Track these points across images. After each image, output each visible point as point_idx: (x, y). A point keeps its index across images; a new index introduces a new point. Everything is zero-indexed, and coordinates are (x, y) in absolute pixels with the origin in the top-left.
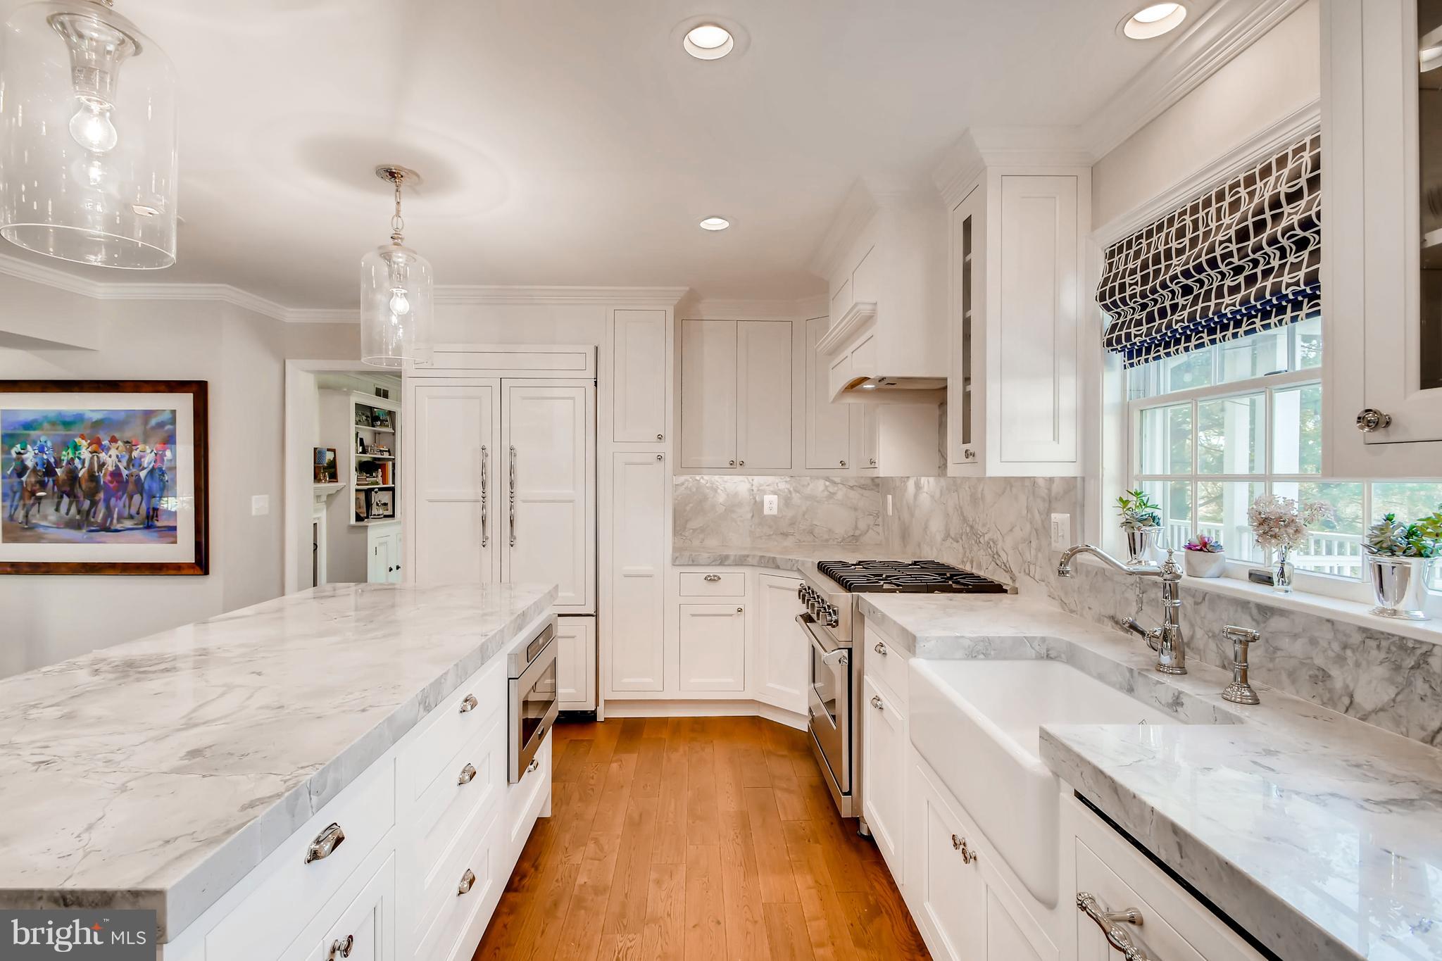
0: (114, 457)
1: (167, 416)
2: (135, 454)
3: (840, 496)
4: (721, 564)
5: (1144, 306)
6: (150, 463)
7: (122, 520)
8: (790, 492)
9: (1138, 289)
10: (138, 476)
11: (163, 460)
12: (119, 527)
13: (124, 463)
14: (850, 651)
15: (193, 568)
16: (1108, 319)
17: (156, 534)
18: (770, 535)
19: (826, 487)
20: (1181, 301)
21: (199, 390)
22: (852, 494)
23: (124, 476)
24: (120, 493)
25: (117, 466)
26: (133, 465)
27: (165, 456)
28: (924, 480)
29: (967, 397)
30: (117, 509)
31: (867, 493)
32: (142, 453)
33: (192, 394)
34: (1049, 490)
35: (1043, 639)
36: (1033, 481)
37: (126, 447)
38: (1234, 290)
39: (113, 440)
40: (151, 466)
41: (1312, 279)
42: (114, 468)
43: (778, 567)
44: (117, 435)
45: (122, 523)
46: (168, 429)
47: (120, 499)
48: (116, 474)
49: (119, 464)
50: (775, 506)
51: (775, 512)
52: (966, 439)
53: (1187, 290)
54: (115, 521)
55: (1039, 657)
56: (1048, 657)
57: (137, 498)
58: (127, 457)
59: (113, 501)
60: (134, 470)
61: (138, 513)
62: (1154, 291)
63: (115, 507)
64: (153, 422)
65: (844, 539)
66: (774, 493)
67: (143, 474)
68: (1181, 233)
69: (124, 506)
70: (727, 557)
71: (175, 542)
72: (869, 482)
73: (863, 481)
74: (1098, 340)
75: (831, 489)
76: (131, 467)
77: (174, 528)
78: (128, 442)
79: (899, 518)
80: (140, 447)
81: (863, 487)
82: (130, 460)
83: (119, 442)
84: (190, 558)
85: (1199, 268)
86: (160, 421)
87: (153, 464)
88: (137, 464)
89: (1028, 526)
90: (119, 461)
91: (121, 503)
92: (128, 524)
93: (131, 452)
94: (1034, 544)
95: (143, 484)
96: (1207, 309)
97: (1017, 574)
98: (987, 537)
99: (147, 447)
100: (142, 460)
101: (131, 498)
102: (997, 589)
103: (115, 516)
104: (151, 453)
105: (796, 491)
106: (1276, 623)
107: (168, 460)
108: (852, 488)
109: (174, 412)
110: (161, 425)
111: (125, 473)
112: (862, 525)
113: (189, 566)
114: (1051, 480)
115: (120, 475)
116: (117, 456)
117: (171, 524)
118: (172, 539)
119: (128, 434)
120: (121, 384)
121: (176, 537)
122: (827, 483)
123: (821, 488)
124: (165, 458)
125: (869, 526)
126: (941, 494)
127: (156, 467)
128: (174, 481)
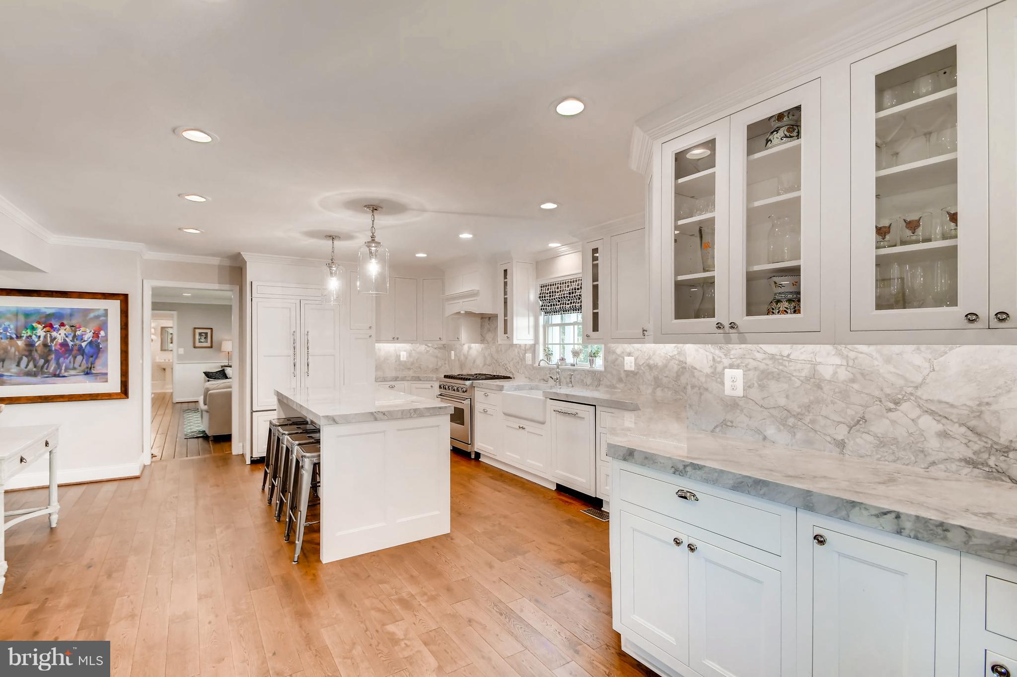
0: (63, 335)
1: (101, 312)
2: (78, 333)
3: (431, 351)
4: (396, 380)
5: (550, 302)
6: (89, 338)
7: (68, 370)
8: (411, 351)
9: (549, 298)
10: (81, 345)
11: (99, 336)
12: (66, 374)
13: (70, 338)
14: (471, 399)
15: (120, 395)
16: (541, 303)
17: (94, 377)
18: (403, 369)
19: (426, 348)
20: (558, 303)
21: (124, 299)
22: (435, 351)
23: (70, 345)
24: (67, 355)
25: (64, 340)
26: (77, 339)
27: (100, 334)
28: (473, 345)
29: (506, 321)
30: (64, 365)
31: (441, 351)
32: (83, 333)
33: (119, 301)
34: (525, 347)
35: (530, 385)
36: (520, 346)
37: (72, 329)
38: (568, 304)
39: (62, 325)
40: (90, 340)
41: (581, 306)
42: (63, 341)
43: (420, 380)
44: (65, 322)
45: (68, 372)
46: (102, 320)
47: (67, 358)
48: (64, 345)
49: (66, 339)
50: (405, 356)
51: (405, 359)
52: (506, 332)
53: (559, 301)
54: (63, 371)
55: (529, 389)
56: (531, 389)
57: (79, 358)
58: (73, 334)
59: (61, 360)
60: (78, 342)
61: (80, 366)
62: (552, 299)
63: (63, 363)
64: (92, 315)
65: (432, 370)
66: (405, 351)
67: (84, 344)
68: (558, 288)
69: (70, 362)
70: (398, 377)
71: (107, 381)
72: (442, 346)
73: (440, 346)
74: (538, 309)
75: (428, 349)
76: (75, 340)
77: (106, 374)
78: (73, 326)
79: (459, 360)
80: (82, 329)
81: (440, 348)
82: (75, 336)
83: (67, 326)
84: (117, 389)
85: (562, 298)
86: (96, 315)
87: (91, 338)
88: (80, 338)
89: (518, 358)
90: (67, 337)
91: (67, 361)
92: (73, 372)
93: (75, 332)
94: (520, 363)
95: (84, 350)
96: (563, 307)
97: (514, 373)
98: (503, 363)
99: (87, 329)
100: (84, 336)
101: (75, 357)
102: (509, 378)
103: (63, 368)
104: (90, 332)
105: (414, 350)
106: (576, 372)
107: (102, 337)
108: (436, 348)
109: (106, 310)
110: (97, 317)
111: (71, 344)
112: (439, 364)
113: (117, 394)
114: (526, 345)
115: (68, 345)
116: (65, 334)
117: (104, 371)
118: (104, 380)
119: (74, 322)
120: (69, 293)
121: (107, 379)
122: (426, 347)
123: (424, 349)
124: (100, 336)
125: (442, 364)
126: (482, 350)
127: (93, 340)
128: (106, 347)
